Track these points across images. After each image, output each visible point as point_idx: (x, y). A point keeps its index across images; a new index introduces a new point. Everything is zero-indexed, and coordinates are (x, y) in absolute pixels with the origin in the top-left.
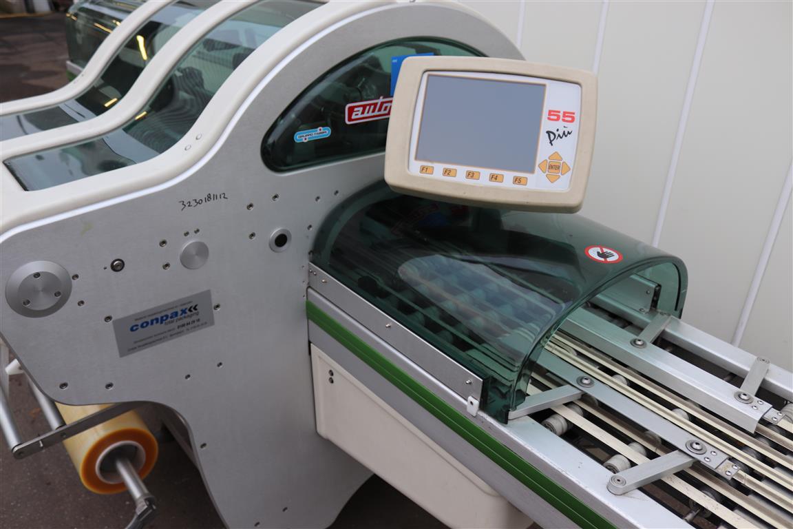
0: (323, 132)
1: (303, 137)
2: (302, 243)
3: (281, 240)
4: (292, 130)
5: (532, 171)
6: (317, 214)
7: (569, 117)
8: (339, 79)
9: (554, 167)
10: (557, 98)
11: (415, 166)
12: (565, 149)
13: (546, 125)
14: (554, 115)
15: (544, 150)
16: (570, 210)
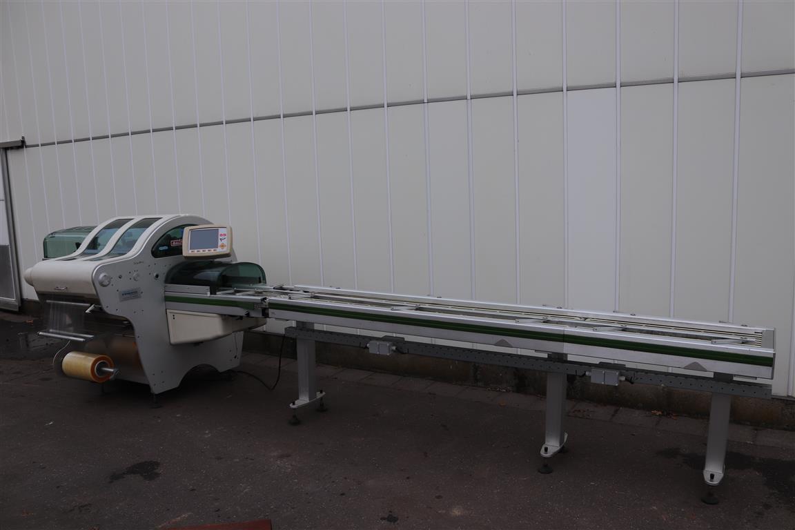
0: (165, 248)
1: (161, 248)
2: (162, 277)
3: (157, 276)
4: (158, 248)
5: (217, 247)
6: (166, 270)
7: (225, 235)
8: (164, 239)
9: (223, 246)
10: (221, 231)
11: (190, 251)
12: (225, 242)
13: (220, 237)
14: (221, 235)
15: (220, 243)
16: (227, 255)
